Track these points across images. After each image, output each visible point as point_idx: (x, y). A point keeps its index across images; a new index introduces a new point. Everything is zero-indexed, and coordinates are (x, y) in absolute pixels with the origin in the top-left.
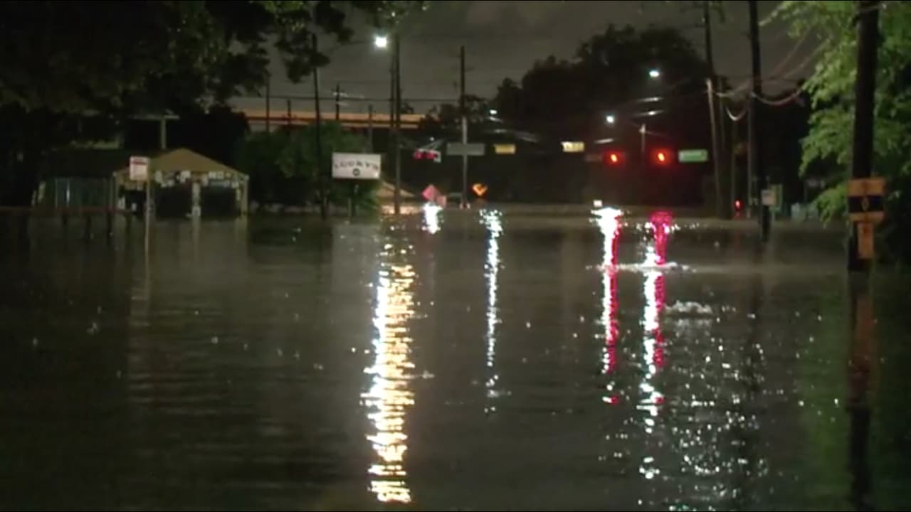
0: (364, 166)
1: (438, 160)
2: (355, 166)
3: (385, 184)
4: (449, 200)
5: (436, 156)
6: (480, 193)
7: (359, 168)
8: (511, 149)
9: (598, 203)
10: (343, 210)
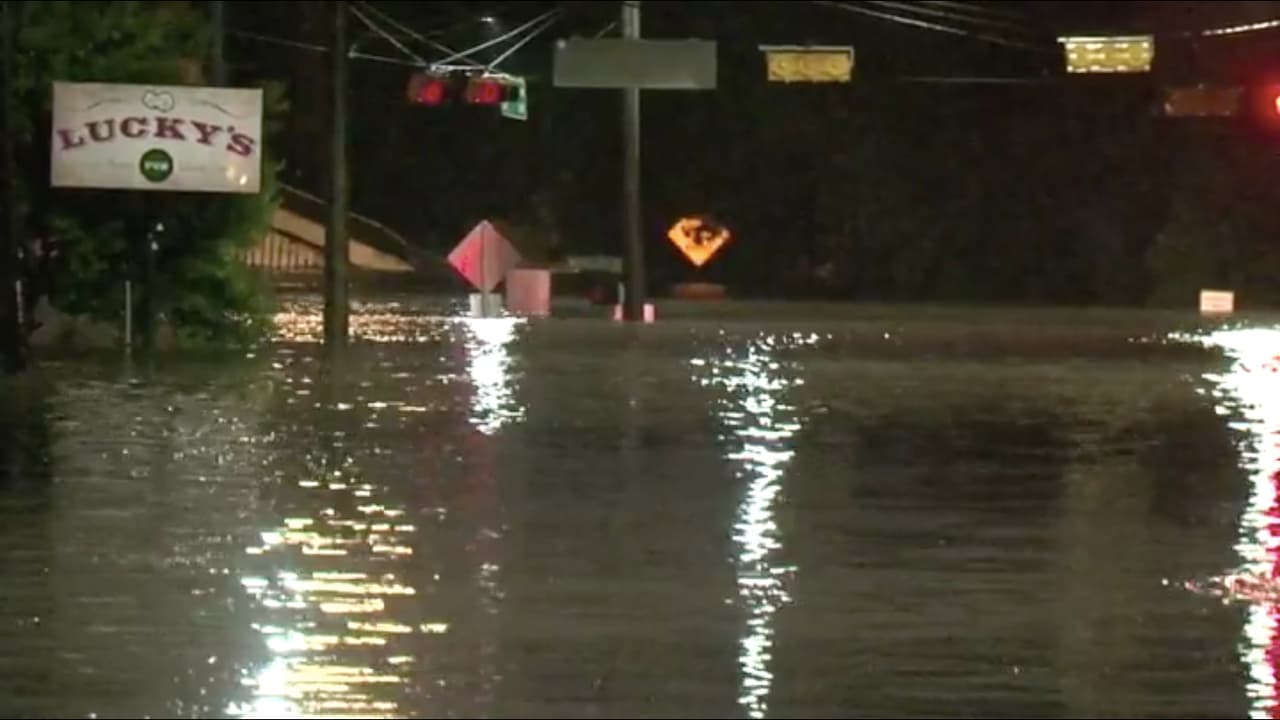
0: (193, 135)
1: (518, 110)
2: (151, 142)
3: (282, 218)
4: (561, 286)
5: (510, 94)
6: (699, 256)
7: (168, 145)
8: (836, 66)
9: (1216, 301)
10: (99, 333)
